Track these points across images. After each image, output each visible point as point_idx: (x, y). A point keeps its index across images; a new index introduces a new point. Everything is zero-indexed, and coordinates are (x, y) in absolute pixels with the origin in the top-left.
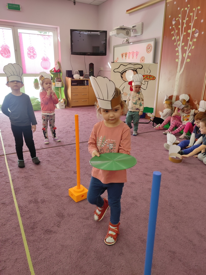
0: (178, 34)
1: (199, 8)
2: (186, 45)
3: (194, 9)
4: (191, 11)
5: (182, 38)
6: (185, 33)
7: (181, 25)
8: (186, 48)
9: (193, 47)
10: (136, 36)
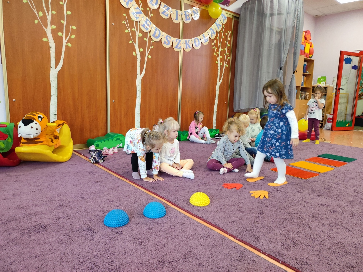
2: (60, 30)
5: (49, 18)
6: (54, 12)
8: (60, 34)
9: (73, 37)
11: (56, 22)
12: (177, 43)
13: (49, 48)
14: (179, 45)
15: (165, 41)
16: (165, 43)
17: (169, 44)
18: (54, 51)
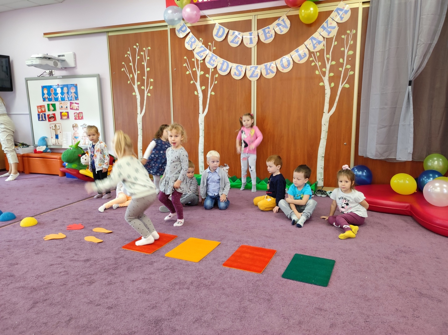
0: (131, 72)
1: (149, 48)
2: (143, 84)
3: (144, 49)
4: (141, 50)
5: (136, 77)
6: (139, 72)
7: (132, 62)
8: (143, 88)
9: (151, 87)
10: (66, 68)
11: (140, 79)
12: (251, 71)
13: (136, 99)
14: (256, 73)
15: (235, 73)
16: (235, 74)
17: (240, 75)
18: (140, 101)
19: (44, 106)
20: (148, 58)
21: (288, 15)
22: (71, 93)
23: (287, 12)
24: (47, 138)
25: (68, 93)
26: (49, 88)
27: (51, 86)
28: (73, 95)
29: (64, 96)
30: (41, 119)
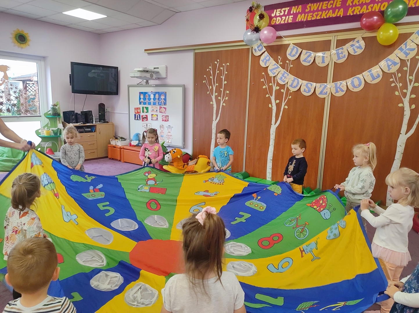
0: (210, 84)
1: (228, 64)
3: (224, 65)
4: (221, 65)
5: (214, 88)
6: (217, 84)
7: (212, 76)
8: (219, 98)
9: (227, 98)
10: (159, 78)
11: (218, 90)
13: (213, 108)
14: (325, 91)
15: (305, 89)
16: (305, 91)
18: (216, 110)
19: (140, 108)
20: (227, 73)
21: (363, 36)
22: (161, 99)
23: (362, 34)
24: (140, 134)
25: (159, 99)
26: (145, 94)
27: (146, 92)
28: (163, 101)
29: (155, 102)
30: (136, 119)
